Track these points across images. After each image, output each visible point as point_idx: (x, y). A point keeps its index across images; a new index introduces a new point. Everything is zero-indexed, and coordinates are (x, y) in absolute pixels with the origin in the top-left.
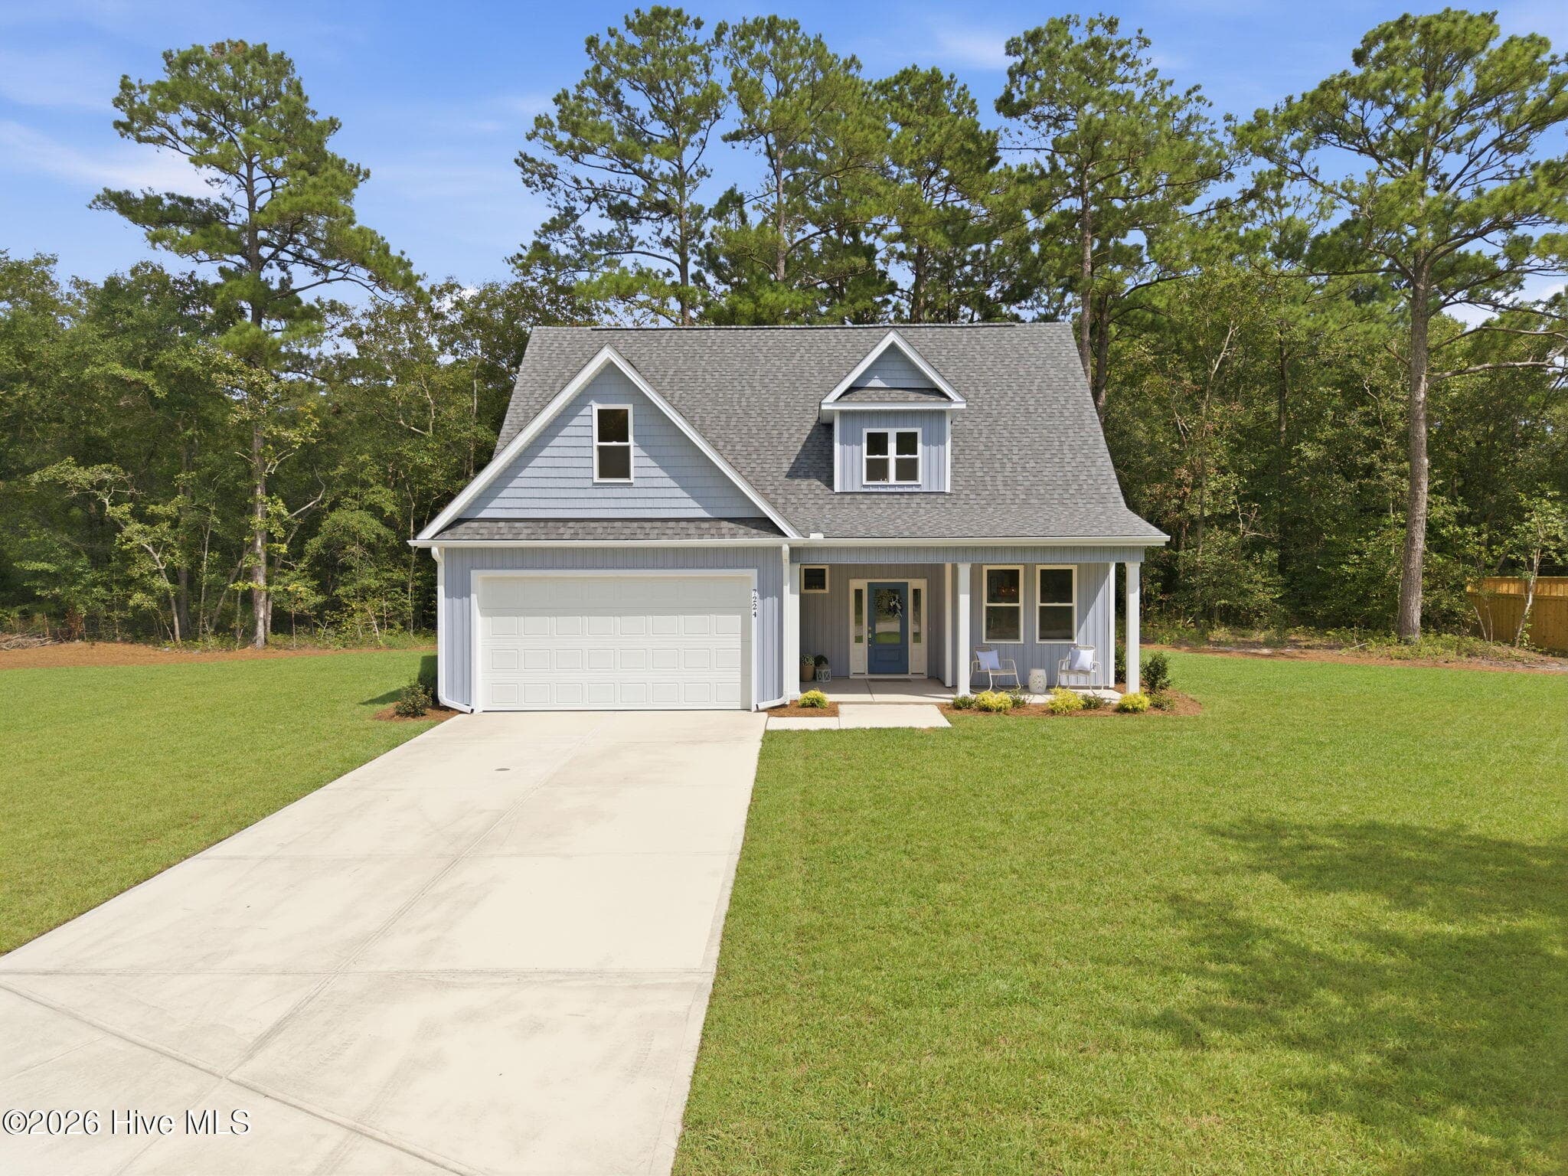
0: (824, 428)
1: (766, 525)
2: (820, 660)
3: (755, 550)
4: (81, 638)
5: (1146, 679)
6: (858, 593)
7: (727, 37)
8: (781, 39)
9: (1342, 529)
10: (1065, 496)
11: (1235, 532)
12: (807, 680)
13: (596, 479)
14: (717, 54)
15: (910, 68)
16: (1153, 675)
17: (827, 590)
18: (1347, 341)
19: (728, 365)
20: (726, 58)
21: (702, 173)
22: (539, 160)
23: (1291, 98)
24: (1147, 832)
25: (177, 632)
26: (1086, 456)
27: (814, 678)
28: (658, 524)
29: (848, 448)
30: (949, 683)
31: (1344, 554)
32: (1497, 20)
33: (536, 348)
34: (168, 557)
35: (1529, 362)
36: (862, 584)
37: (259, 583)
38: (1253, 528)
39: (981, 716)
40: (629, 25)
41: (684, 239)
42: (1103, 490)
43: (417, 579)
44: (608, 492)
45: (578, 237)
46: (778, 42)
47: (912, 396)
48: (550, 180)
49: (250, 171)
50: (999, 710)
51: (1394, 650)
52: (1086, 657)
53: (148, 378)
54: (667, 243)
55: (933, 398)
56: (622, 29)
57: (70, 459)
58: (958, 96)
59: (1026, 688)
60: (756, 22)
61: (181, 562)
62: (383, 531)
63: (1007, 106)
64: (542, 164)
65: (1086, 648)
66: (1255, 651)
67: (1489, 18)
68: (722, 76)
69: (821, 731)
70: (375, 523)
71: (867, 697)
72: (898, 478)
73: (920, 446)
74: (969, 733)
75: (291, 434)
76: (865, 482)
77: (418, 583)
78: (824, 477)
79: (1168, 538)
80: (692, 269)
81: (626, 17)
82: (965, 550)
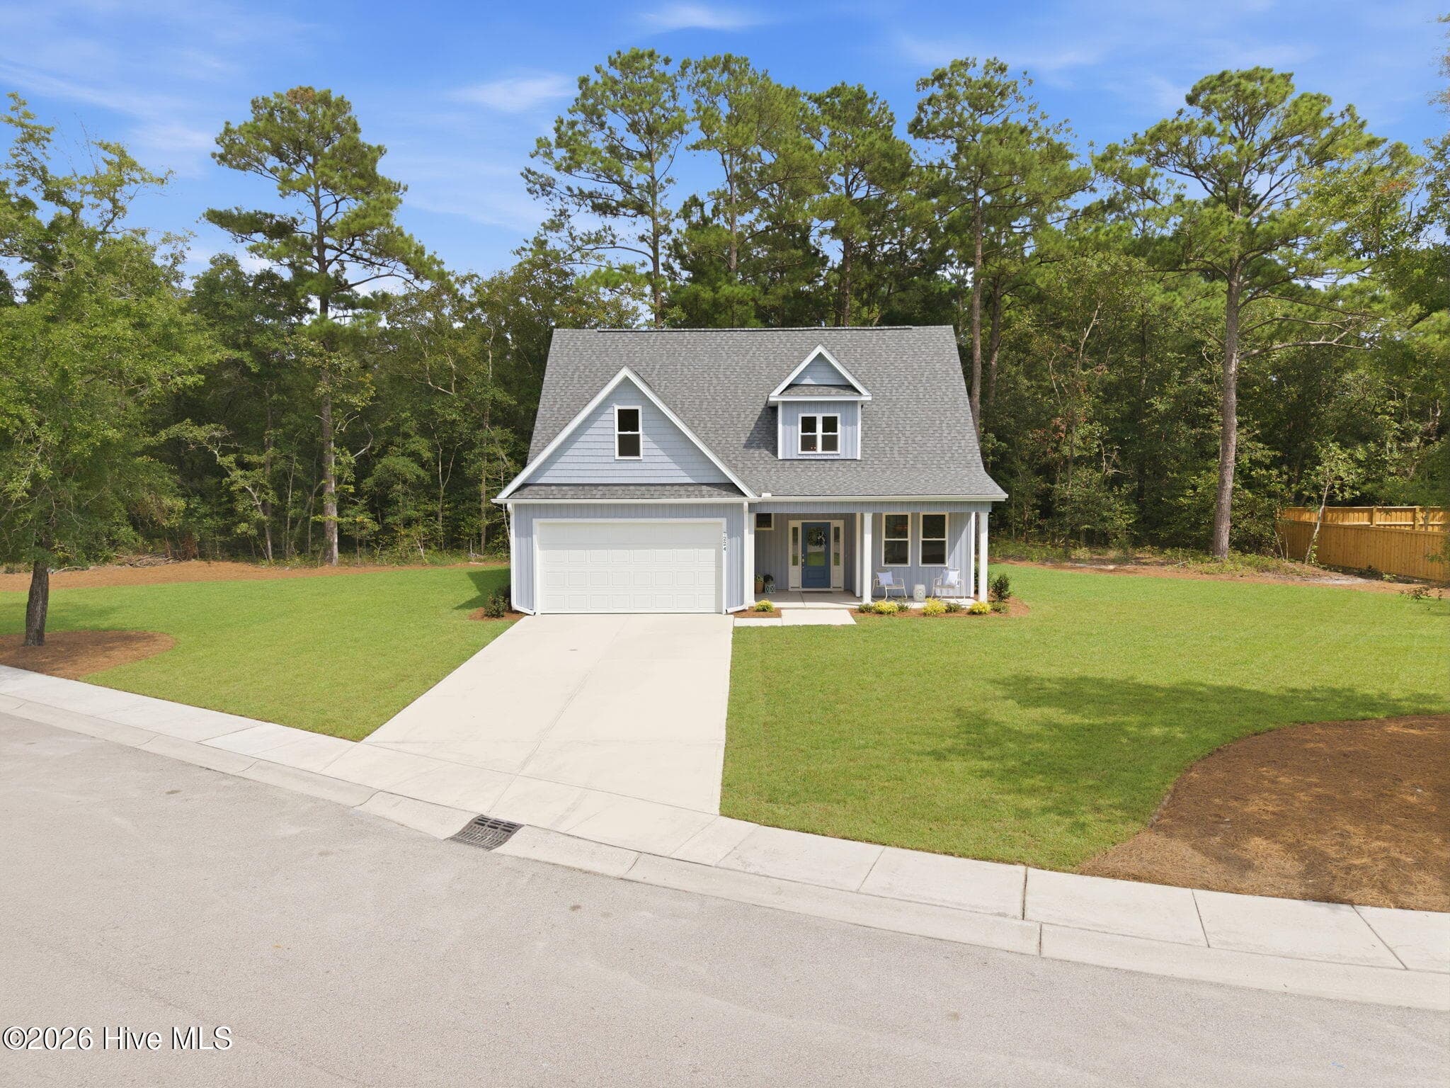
0: (771, 411)
1: (732, 488)
2: (768, 578)
3: (725, 505)
4: (195, 557)
5: (995, 591)
6: (795, 530)
7: (689, 71)
8: (735, 71)
9: (1183, 468)
10: (942, 462)
11: (1098, 469)
12: (760, 591)
13: (617, 457)
14: (682, 83)
15: (839, 85)
16: (1000, 589)
17: (773, 528)
18: (1190, 315)
19: (700, 360)
20: (689, 86)
21: (669, 181)
22: (540, 173)
23: (1136, 135)
24: (956, 681)
25: (270, 554)
26: (959, 432)
27: (764, 591)
28: (659, 488)
29: (788, 427)
30: (858, 594)
31: (1184, 488)
32: (1293, 81)
33: (557, 346)
34: (263, 495)
35: (1321, 342)
36: (797, 524)
37: (333, 515)
38: (1116, 466)
39: (877, 617)
40: (612, 63)
41: (656, 235)
42: (969, 458)
43: (446, 510)
44: (624, 466)
45: (571, 234)
46: (732, 73)
47: (834, 391)
48: (549, 189)
49: (317, 191)
50: (889, 613)
51: (1205, 567)
52: (953, 577)
53: (245, 356)
54: (642, 239)
55: (848, 392)
56: (605, 66)
57: (188, 420)
58: (880, 109)
59: (911, 598)
60: (714, 60)
61: (272, 497)
62: (422, 473)
63: (916, 128)
64: (542, 176)
65: (953, 570)
66: (1103, 567)
67: (1287, 77)
68: (686, 101)
69: (771, 627)
70: (415, 466)
71: (800, 604)
72: (823, 450)
73: (839, 426)
74: (867, 628)
75: (355, 400)
76: (800, 452)
77: (447, 513)
78: (770, 448)
79: (1007, 496)
80: (662, 259)
81: (610, 58)
82: (869, 503)
